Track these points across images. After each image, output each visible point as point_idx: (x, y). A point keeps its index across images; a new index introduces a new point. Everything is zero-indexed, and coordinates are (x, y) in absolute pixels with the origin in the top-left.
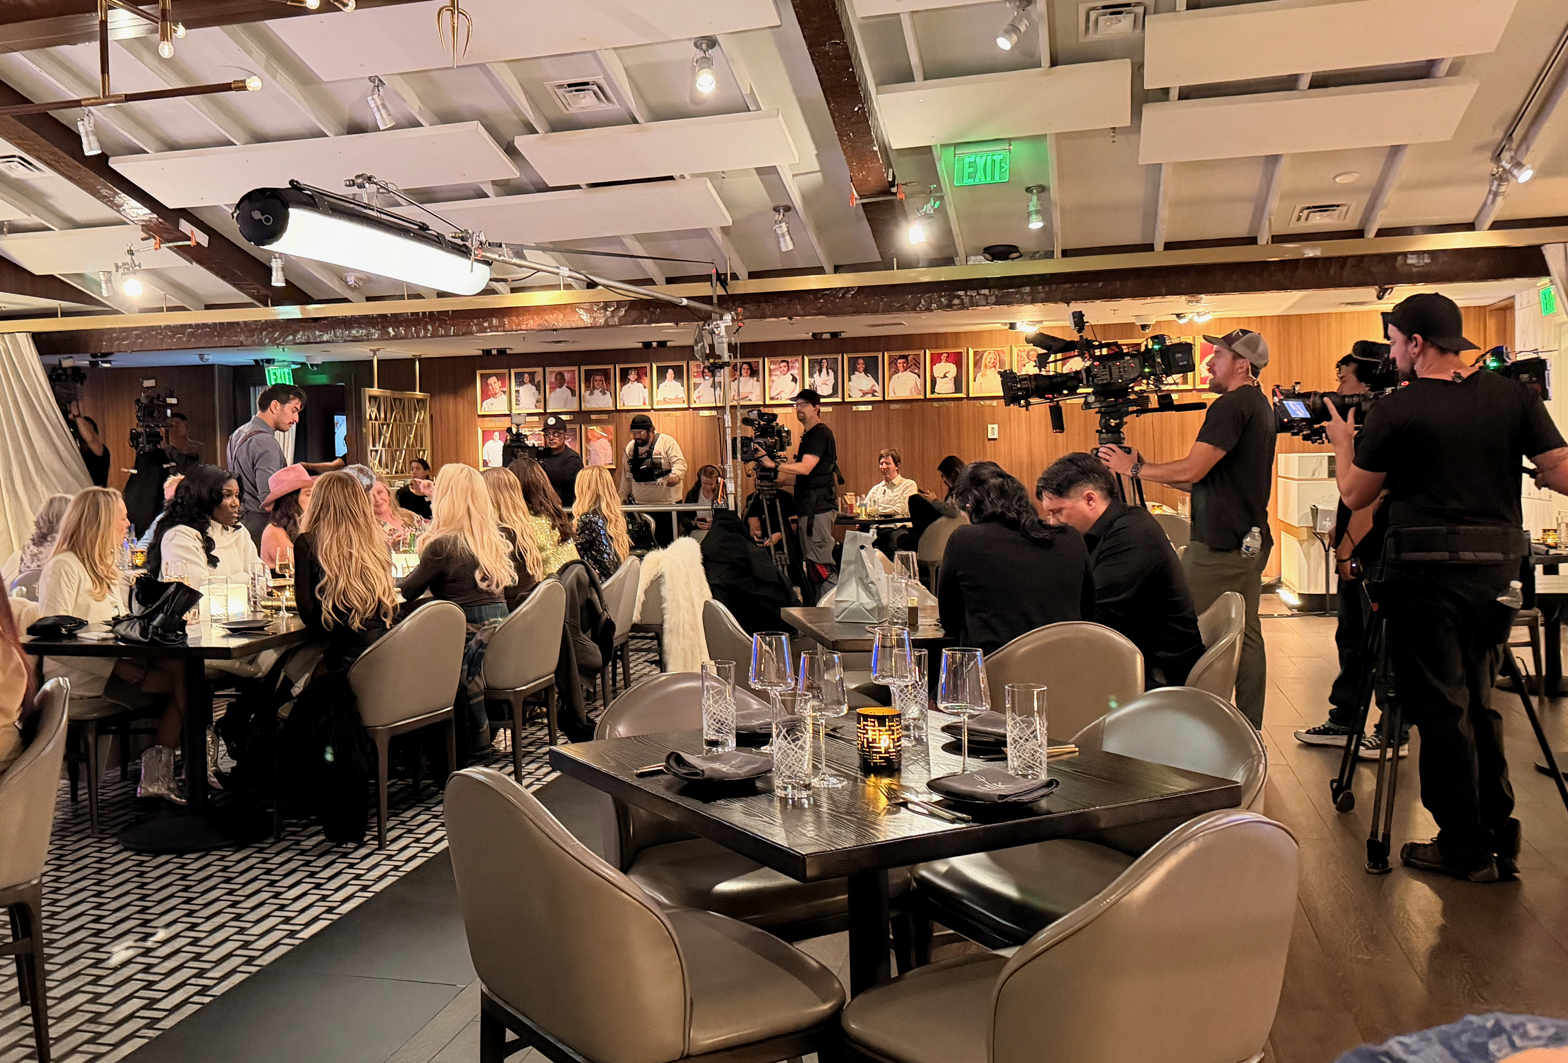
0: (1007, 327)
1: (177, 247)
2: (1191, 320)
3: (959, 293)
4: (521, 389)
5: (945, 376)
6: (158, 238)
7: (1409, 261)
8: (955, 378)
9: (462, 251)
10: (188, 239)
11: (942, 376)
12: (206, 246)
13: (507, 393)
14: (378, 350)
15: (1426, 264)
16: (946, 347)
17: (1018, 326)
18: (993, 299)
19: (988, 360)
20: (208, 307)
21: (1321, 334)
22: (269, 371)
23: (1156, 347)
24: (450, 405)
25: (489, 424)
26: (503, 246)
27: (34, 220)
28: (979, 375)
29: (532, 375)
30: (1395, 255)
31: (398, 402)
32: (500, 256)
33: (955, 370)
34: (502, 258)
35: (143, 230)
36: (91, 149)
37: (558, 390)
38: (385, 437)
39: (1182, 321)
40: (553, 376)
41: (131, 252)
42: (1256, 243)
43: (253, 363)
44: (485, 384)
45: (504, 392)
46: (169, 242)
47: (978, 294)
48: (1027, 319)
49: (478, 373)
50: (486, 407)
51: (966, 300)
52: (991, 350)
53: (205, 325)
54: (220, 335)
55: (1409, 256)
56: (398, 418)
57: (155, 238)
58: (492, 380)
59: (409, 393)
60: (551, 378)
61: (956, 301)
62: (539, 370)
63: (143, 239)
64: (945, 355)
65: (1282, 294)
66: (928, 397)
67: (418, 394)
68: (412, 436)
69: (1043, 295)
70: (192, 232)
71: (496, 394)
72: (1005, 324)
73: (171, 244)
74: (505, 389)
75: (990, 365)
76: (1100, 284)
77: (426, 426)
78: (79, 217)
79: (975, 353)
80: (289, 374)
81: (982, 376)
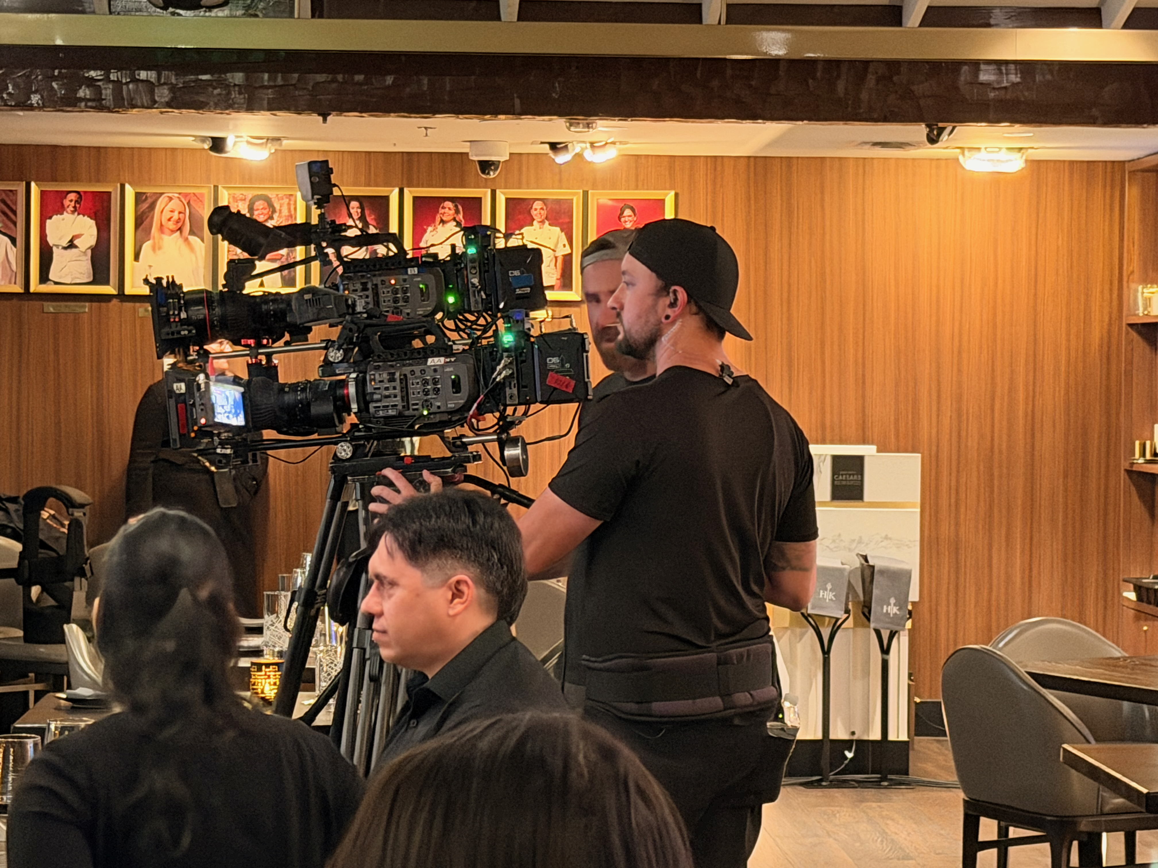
0: (206, 146)
2: (579, 156)
3: (93, 74)
5: (71, 245)
7: (983, 77)
8: (94, 250)
11: (65, 243)
15: (1014, 84)
16: (75, 178)
17: (230, 143)
18: (163, 94)
19: (167, 214)
21: (827, 198)
23: (472, 251)
28: (146, 246)
30: (956, 65)
33: (94, 231)
39: (561, 158)
42: (699, 20)
47: (135, 80)
48: (246, 133)
51: (107, 92)
52: (173, 192)
55: (982, 67)
61: (83, 92)
64: (72, 196)
65: (747, 127)
66: (32, 289)
69: (270, 93)
72: (203, 139)
75: (171, 225)
76: (389, 80)
79: (139, 197)
81: (154, 249)
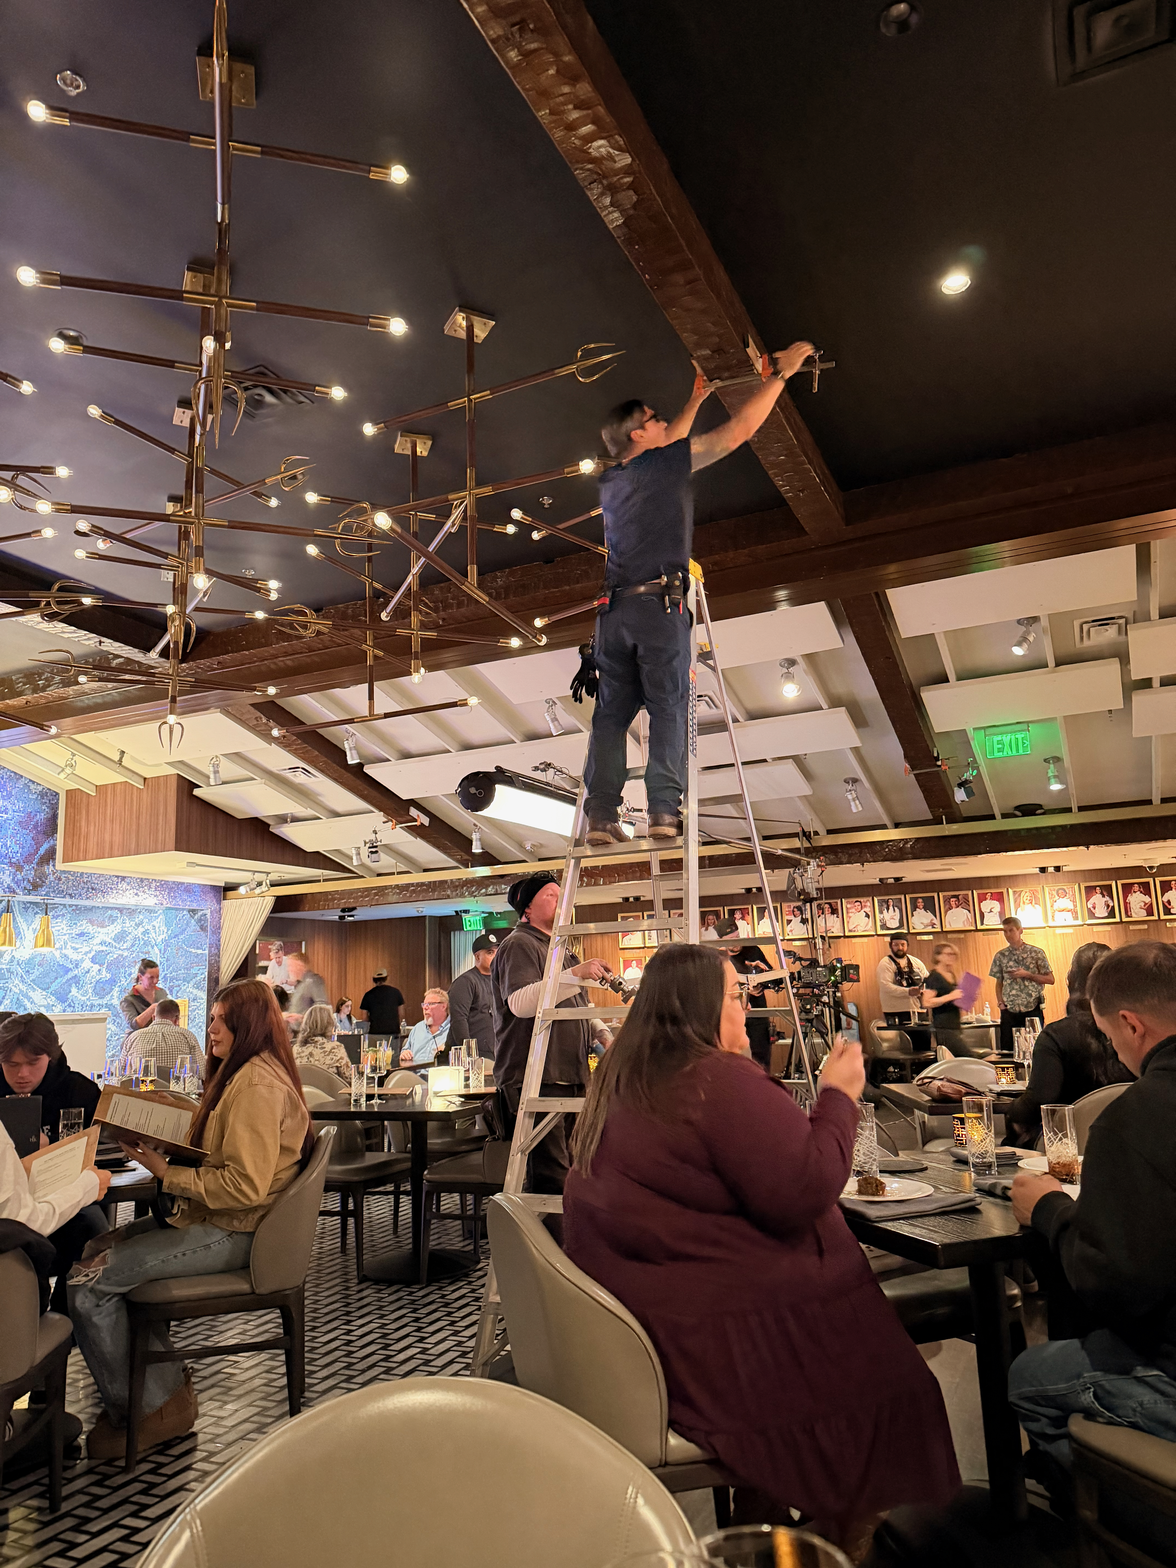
0: (1038, 871)
1: (407, 827)
5: (991, 911)
8: (1000, 912)
10: (416, 820)
11: (989, 911)
12: (427, 825)
19: (1025, 897)
20: (425, 870)
22: (466, 920)
24: (598, 941)
27: (310, 812)
28: (1018, 909)
33: (999, 905)
35: (384, 816)
36: (352, 759)
40: (677, 916)
41: (375, 832)
43: (455, 913)
44: (625, 924)
46: (402, 824)
49: (620, 916)
52: (1027, 890)
53: (423, 884)
54: (434, 891)
57: (392, 821)
58: (630, 921)
63: (384, 823)
64: (989, 894)
70: (418, 816)
75: (1027, 901)
78: (340, 809)
81: (1021, 909)
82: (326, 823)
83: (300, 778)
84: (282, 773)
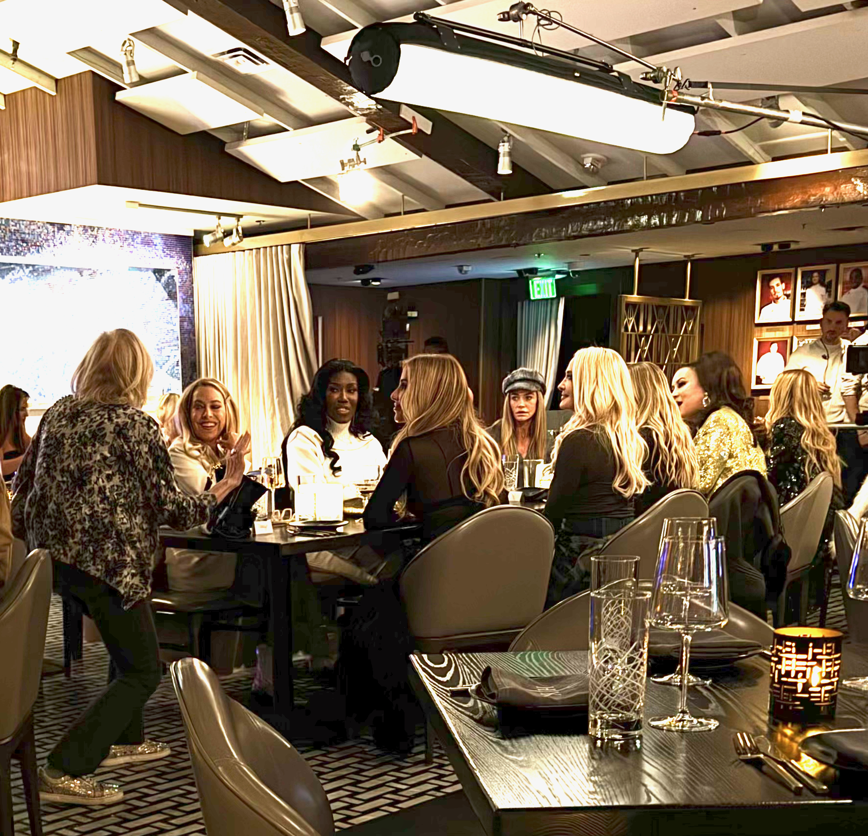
1: (399, 136)
4: (810, 292)
6: (382, 129)
9: (654, 96)
10: (409, 126)
12: (429, 132)
13: (792, 297)
14: (641, 250)
20: (447, 206)
22: (532, 283)
24: (723, 312)
25: (767, 335)
26: (710, 86)
27: (268, 120)
29: (822, 273)
31: (661, 310)
32: (703, 98)
34: (706, 101)
35: (367, 122)
36: (296, 27)
37: (852, 291)
38: (643, 351)
40: (849, 273)
41: (356, 148)
43: (517, 275)
44: (766, 287)
45: (788, 296)
46: (392, 132)
49: (759, 273)
50: (767, 314)
56: (660, 327)
57: (379, 129)
58: (775, 282)
59: (677, 300)
60: (845, 276)
62: (832, 267)
63: (369, 132)
67: (687, 301)
68: (676, 349)
70: (414, 118)
71: (778, 298)
73: (394, 135)
74: (789, 292)
77: (694, 337)
80: (552, 285)
82: (295, 137)
83: (243, 66)
84: (220, 59)
